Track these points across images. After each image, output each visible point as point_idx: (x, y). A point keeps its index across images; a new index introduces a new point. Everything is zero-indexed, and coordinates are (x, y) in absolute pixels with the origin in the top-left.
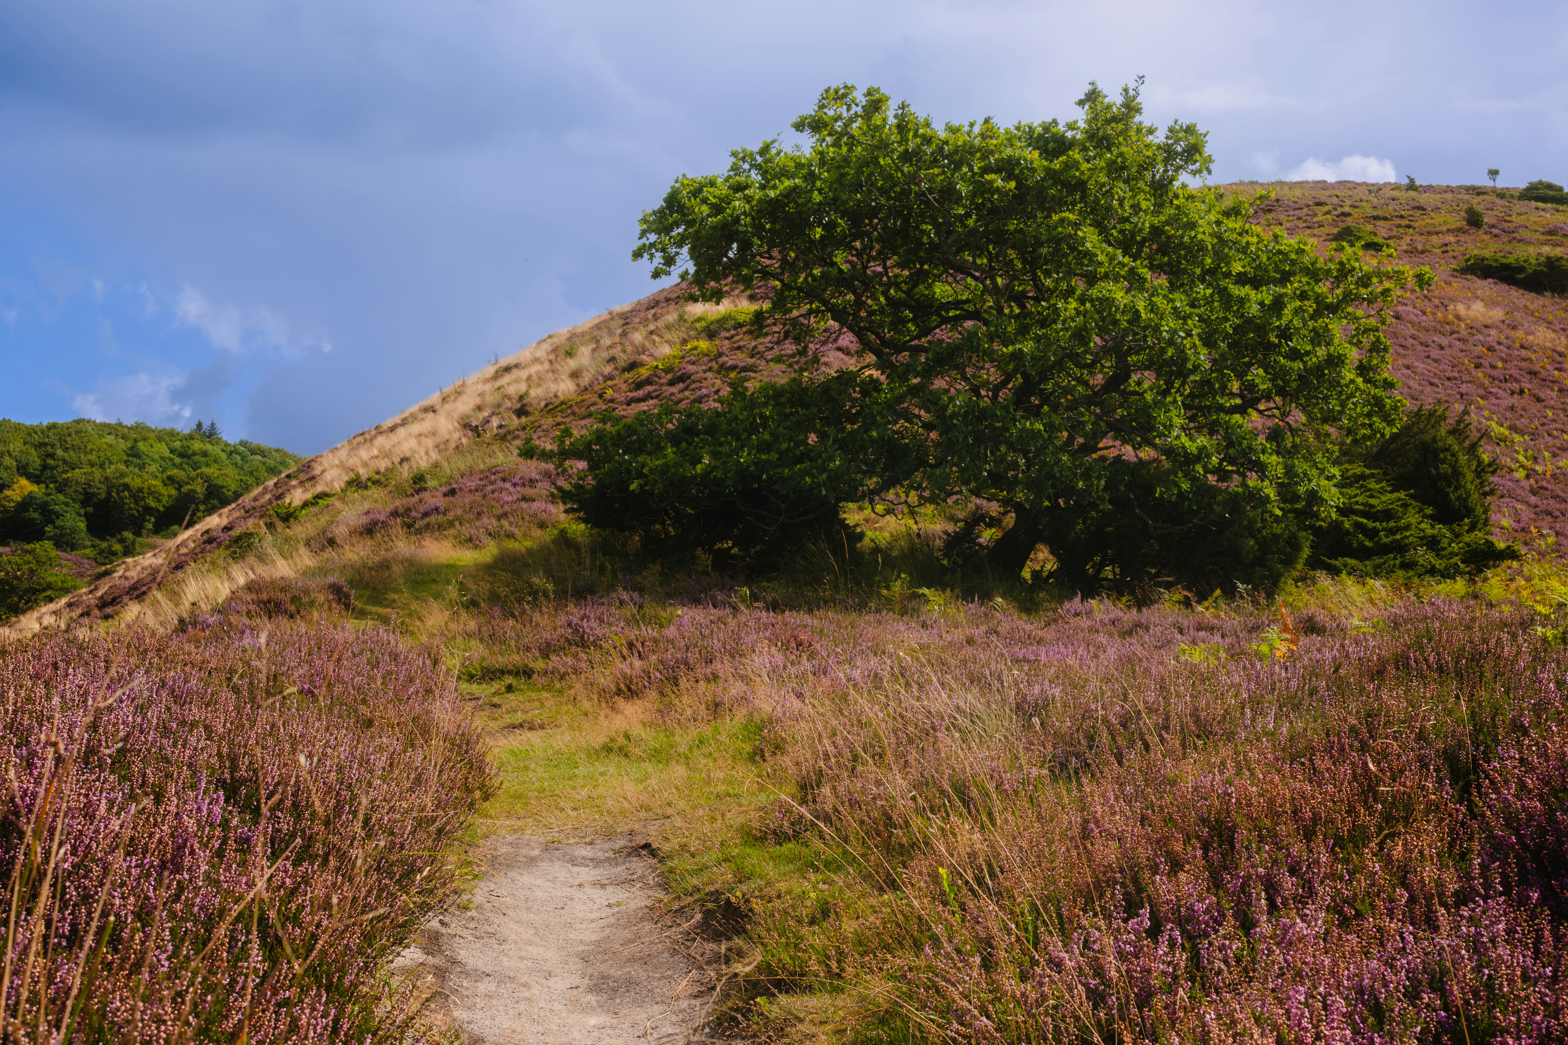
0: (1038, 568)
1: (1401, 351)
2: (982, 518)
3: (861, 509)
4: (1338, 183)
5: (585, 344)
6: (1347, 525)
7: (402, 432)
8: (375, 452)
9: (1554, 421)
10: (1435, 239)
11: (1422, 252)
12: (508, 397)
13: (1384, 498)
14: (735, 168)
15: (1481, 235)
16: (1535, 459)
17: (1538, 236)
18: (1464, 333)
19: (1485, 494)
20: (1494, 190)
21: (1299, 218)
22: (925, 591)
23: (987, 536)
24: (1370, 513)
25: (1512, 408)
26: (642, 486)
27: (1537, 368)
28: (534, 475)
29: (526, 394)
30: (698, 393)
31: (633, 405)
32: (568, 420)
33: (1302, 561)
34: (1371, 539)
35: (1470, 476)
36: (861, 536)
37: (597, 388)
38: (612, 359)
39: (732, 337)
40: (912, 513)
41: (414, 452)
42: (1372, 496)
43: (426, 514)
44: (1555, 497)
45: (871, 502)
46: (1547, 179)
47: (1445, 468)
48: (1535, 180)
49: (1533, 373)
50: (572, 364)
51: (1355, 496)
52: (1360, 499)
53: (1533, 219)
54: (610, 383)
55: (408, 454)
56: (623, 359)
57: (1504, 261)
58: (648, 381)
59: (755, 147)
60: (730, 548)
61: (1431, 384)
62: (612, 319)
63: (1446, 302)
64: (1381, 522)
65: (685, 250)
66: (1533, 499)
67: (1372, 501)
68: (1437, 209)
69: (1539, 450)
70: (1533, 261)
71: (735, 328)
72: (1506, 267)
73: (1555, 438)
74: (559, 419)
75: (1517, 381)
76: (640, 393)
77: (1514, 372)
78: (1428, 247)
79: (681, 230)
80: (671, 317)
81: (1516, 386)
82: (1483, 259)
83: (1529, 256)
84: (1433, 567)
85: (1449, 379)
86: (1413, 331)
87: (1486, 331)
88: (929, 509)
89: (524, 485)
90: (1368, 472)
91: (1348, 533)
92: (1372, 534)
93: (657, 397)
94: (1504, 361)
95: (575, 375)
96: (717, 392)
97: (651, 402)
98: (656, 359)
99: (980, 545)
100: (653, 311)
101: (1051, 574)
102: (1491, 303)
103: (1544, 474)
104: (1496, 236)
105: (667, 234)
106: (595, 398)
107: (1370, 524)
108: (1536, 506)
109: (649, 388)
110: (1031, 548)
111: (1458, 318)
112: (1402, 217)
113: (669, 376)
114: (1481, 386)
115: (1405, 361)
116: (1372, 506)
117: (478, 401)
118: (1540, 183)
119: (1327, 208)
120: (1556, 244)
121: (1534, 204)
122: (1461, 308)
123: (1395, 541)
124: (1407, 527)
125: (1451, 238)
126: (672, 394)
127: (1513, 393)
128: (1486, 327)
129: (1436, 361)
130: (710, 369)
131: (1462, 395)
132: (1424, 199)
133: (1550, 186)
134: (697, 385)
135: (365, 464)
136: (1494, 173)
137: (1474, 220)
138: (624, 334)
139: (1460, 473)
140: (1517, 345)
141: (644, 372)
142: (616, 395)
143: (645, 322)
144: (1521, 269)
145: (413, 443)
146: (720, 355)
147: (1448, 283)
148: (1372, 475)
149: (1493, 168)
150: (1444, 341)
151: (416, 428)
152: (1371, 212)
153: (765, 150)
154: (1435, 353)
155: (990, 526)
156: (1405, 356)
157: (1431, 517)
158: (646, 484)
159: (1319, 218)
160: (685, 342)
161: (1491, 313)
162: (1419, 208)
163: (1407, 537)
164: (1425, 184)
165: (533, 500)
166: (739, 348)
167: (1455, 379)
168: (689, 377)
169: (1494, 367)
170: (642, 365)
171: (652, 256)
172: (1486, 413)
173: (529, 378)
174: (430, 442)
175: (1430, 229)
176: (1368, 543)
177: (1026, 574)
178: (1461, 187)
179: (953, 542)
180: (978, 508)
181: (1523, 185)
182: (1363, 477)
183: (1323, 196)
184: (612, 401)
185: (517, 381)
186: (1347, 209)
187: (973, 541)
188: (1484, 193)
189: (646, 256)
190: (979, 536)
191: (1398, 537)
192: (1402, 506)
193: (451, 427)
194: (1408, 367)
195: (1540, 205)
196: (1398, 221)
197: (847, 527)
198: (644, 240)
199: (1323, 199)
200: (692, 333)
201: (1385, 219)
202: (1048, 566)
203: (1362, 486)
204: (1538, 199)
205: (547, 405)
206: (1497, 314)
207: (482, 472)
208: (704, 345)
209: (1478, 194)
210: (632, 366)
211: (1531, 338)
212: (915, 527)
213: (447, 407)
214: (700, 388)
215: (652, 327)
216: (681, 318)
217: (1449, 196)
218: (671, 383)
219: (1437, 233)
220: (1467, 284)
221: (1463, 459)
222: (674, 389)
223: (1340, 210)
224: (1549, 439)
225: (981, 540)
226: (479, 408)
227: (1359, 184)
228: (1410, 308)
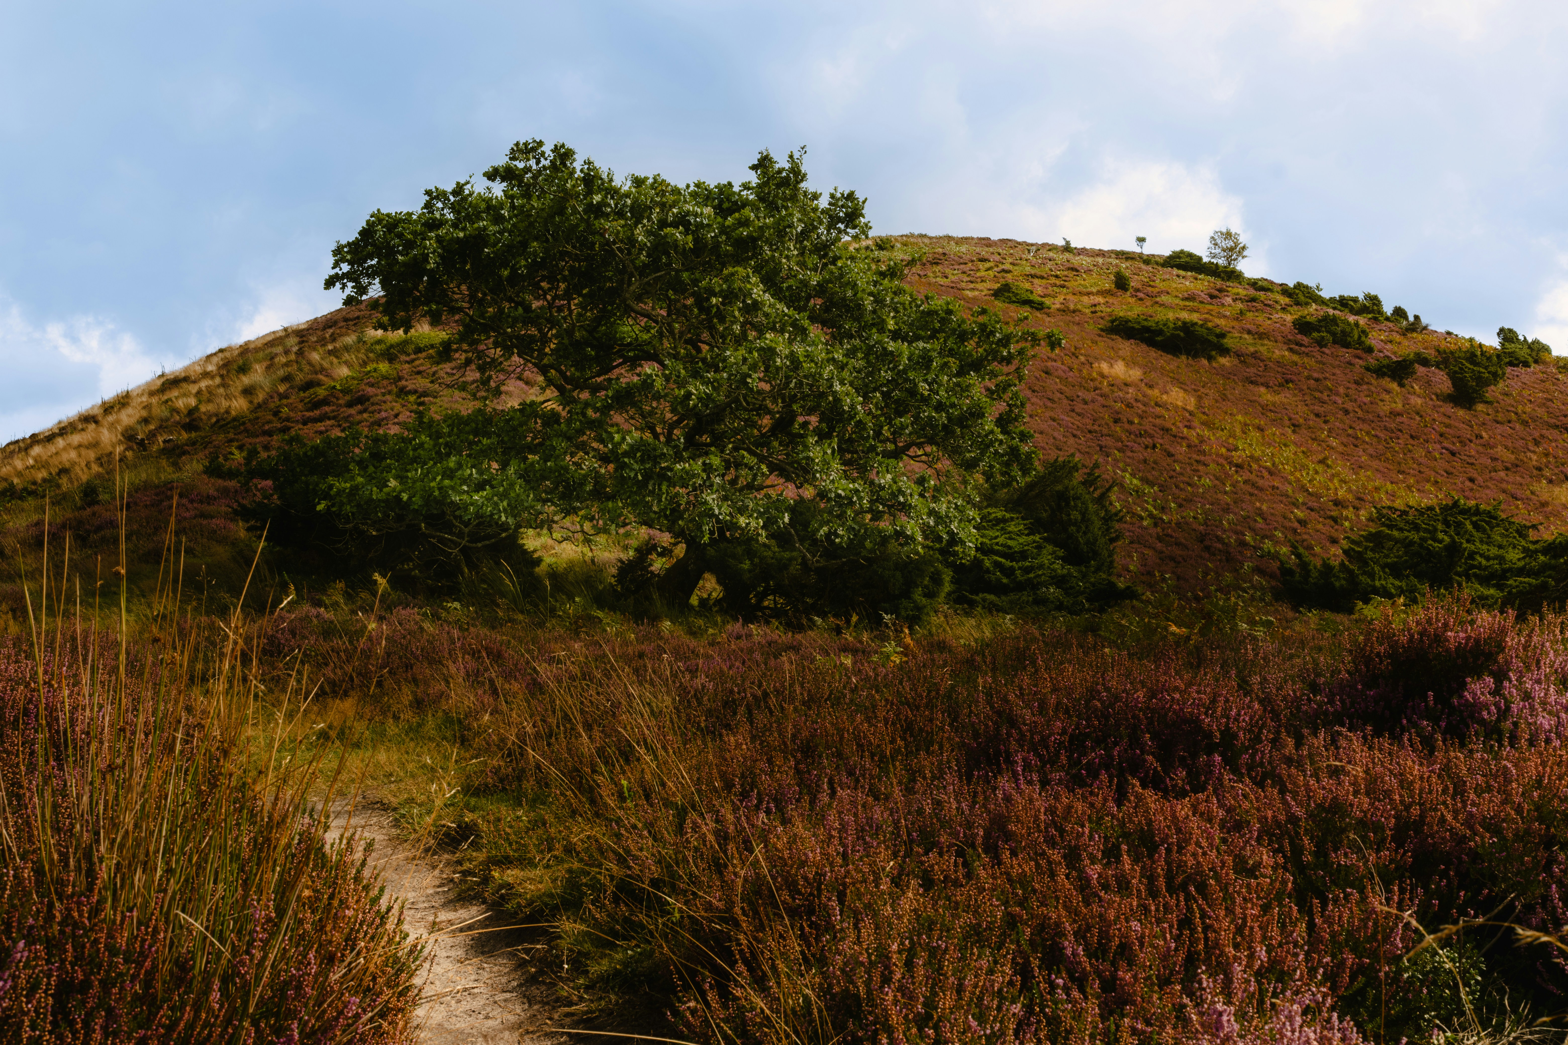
0: (705, 596)
1: (1049, 404)
2: (654, 547)
3: (539, 535)
4: (1001, 240)
5: (258, 361)
6: (987, 563)
7: (60, 442)
8: (31, 462)
9: (1182, 474)
10: (1085, 299)
11: (1074, 311)
12: (176, 411)
13: (1021, 541)
14: (428, 205)
15: (1127, 297)
16: (1163, 509)
17: (1177, 301)
18: (1106, 389)
19: (1112, 540)
20: (1141, 256)
21: (964, 273)
22: (600, 614)
23: (658, 565)
24: (1010, 555)
25: (1145, 461)
26: (328, 508)
27: (1168, 425)
28: (212, 492)
29: (196, 408)
30: (377, 416)
31: (310, 425)
32: (240, 437)
33: (943, 595)
34: (1008, 577)
35: (1098, 523)
36: (539, 561)
37: (272, 405)
38: (287, 379)
39: (413, 361)
40: (587, 541)
41: (74, 464)
42: (1010, 538)
43: (99, 528)
44: (1178, 544)
45: (550, 529)
46: (1188, 248)
47: (1075, 515)
48: (1178, 249)
49: (1166, 430)
50: (246, 380)
51: (996, 537)
52: (1001, 540)
53: (1174, 285)
54: (285, 401)
55: (67, 465)
56: (300, 378)
57: (1146, 323)
58: (325, 402)
59: (449, 187)
60: (411, 570)
61: (1074, 436)
62: (287, 336)
63: (1091, 360)
64: (1017, 562)
65: (377, 280)
66: (1159, 545)
67: (1010, 543)
68: (1088, 271)
69: (1167, 501)
70: (1172, 325)
71: (415, 353)
72: (1147, 329)
73: (1181, 490)
74: (231, 435)
75: (1151, 436)
76: (317, 413)
77: (1148, 427)
78: (1079, 307)
79: (374, 262)
80: (350, 339)
81: (1148, 441)
82: (1127, 321)
83: (1168, 320)
84: (1062, 603)
85: (1090, 432)
86: (1060, 386)
87: (1125, 388)
88: (601, 539)
89: (201, 502)
90: (1008, 515)
91: (988, 571)
92: (1009, 572)
93: (334, 418)
94: (1141, 417)
95: (248, 392)
96: (396, 416)
97: (328, 423)
98: (334, 380)
99: (652, 572)
100: (331, 331)
101: (718, 602)
102: (1130, 363)
103: (1170, 522)
104: (1141, 299)
105: (360, 265)
106: (270, 417)
107: (1008, 563)
108: (1162, 552)
109: (327, 409)
110: (699, 577)
111: (1103, 376)
112: (1057, 276)
113: (348, 398)
114: (1119, 440)
115: (1052, 414)
116: (1010, 547)
117: (144, 413)
118: (1182, 252)
119: (988, 265)
120: (1193, 310)
121: (1175, 271)
122: (1104, 366)
123: (1029, 579)
124: (1041, 566)
125: (1101, 300)
126: (350, 416)
127: (1147, 447)
128: (1126, 384)
129: (1079, 414)
130: (390, 392)
131: (1101, 447)
132: (1076, 260)
133: (1190, 255)
134: (377, 407)
135: (19, 474)
136: (1141, 240)
137: (1121, 283)
138: (300, 353)
139: (1089, 520)
140: (1153, 403)
141: (322, 392)
142: (292, 414)
143: (323, 342)
144: (1160, 332)
145: (73, 455)
146: (400, 378)
147: (1095, 342)
148: (1012, 519)
149: (1141, 235)
150: (1089, 396)
151: (76, 439)
152: (1028, 270)
153: (459, 190)
154: (1079, 407)
155: (661, 555)
156: (1052, 409)
157: (1062, 559)
158: (333, 505)
159: (982, 273)
160: (365, 364)
161: (1131, 372)
162: (1073, 269)
163: (1039, 576)
164: (1080, 246)
165: (212, 517)
166: (419, 373)
167: (1096, 432)
168: (368, 400)
169: (1131, 422)
170: (319, 384)
171: (344, 287)
172: (1121, 465)
173: (199, 393)
174: (92, 455)
175: (1081, 289)
176: (1005, 581)
177: (694, 601)
178: (1112, 251)
179: (626, 569)
180: (651, 538)
181: (1167, 253)
182: (1004, 520)
183: (984, 252)
184: (288, 419)
185: (185, 395)
186: (1007, 266)
187: (645, 569)
188: (1132, 259)
189: (338, 285)
190: (651, 565)
191: (1032, 575)
192: (1036, 547)
193: (114, 440)
194: (1054, 420)
195: (1182, 273)
196: (1053, 280)
197: (525, 552)
198: (337, 270)
199: (986, 256)
200: (371, 355)
201: (1042, 278)
202: (714, 595)
203: (1002, 529)
204: (1180, 267)
205: (218, 421)
206: (1136, 374)
207: (157, 487)
208: (384, 367)
209: (1127, 259)
210: (309, 385)
211: (1165, 397)
212: (590, 554)
213: (110, 418)
214: (380, 411)
215: (330, 347)
216: (360, 340)
217: (1100, 260)
218: (350, 405)
219: (1088, 294)
220: (1111, 343)
221: (1092, 507)
222: (352, 411)
223: (1001, 267)
224: (1177, 491)
225: (653, 568)
226: (146, 421)
227: (1019, 243)
228: (1059, 364)
